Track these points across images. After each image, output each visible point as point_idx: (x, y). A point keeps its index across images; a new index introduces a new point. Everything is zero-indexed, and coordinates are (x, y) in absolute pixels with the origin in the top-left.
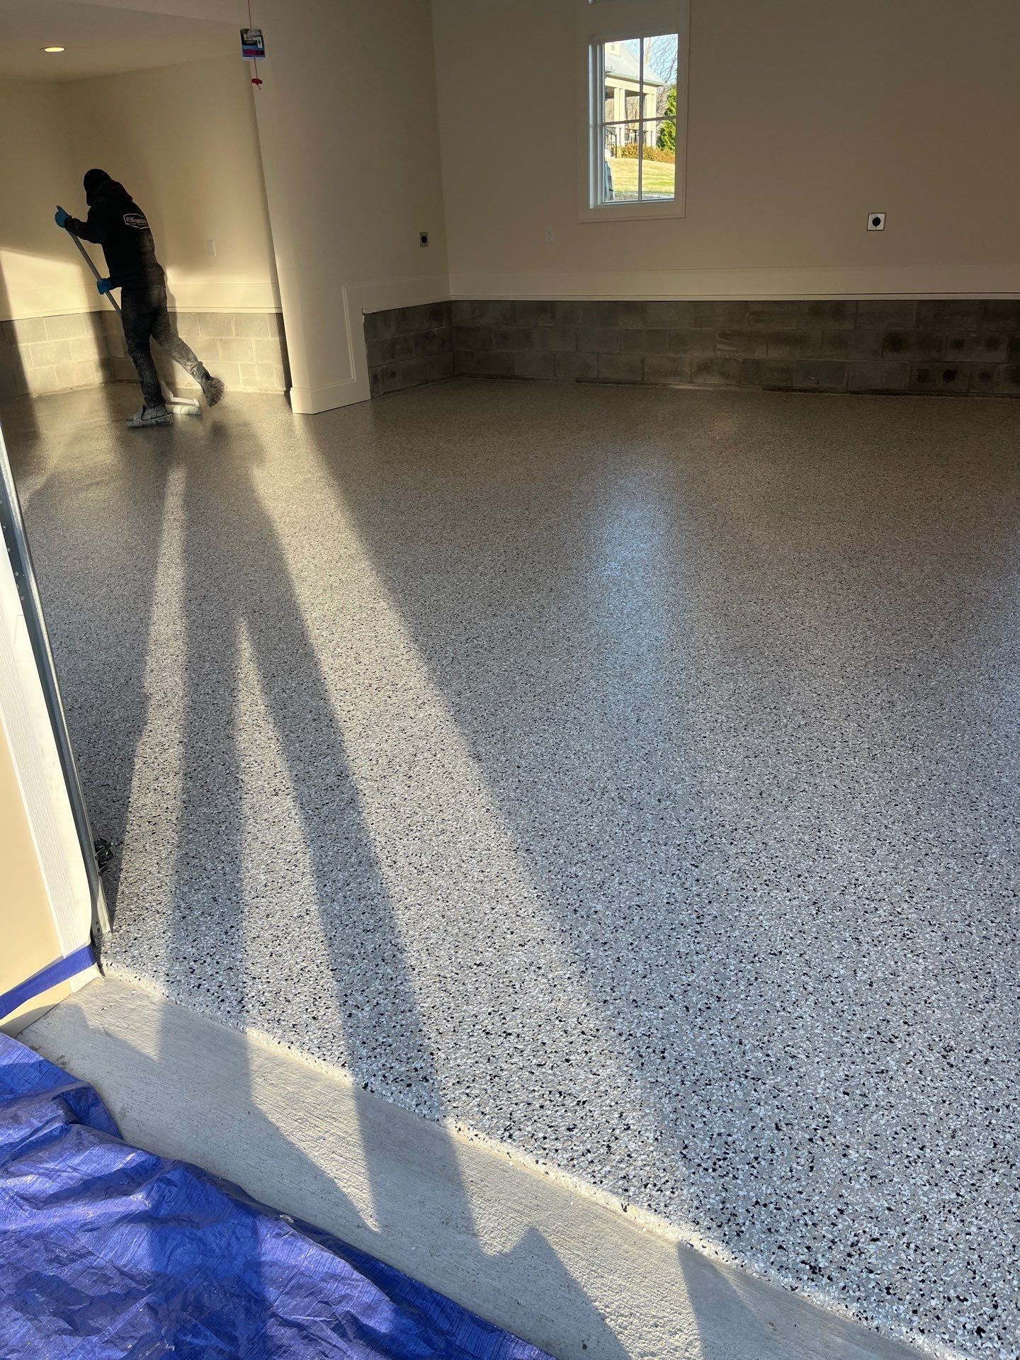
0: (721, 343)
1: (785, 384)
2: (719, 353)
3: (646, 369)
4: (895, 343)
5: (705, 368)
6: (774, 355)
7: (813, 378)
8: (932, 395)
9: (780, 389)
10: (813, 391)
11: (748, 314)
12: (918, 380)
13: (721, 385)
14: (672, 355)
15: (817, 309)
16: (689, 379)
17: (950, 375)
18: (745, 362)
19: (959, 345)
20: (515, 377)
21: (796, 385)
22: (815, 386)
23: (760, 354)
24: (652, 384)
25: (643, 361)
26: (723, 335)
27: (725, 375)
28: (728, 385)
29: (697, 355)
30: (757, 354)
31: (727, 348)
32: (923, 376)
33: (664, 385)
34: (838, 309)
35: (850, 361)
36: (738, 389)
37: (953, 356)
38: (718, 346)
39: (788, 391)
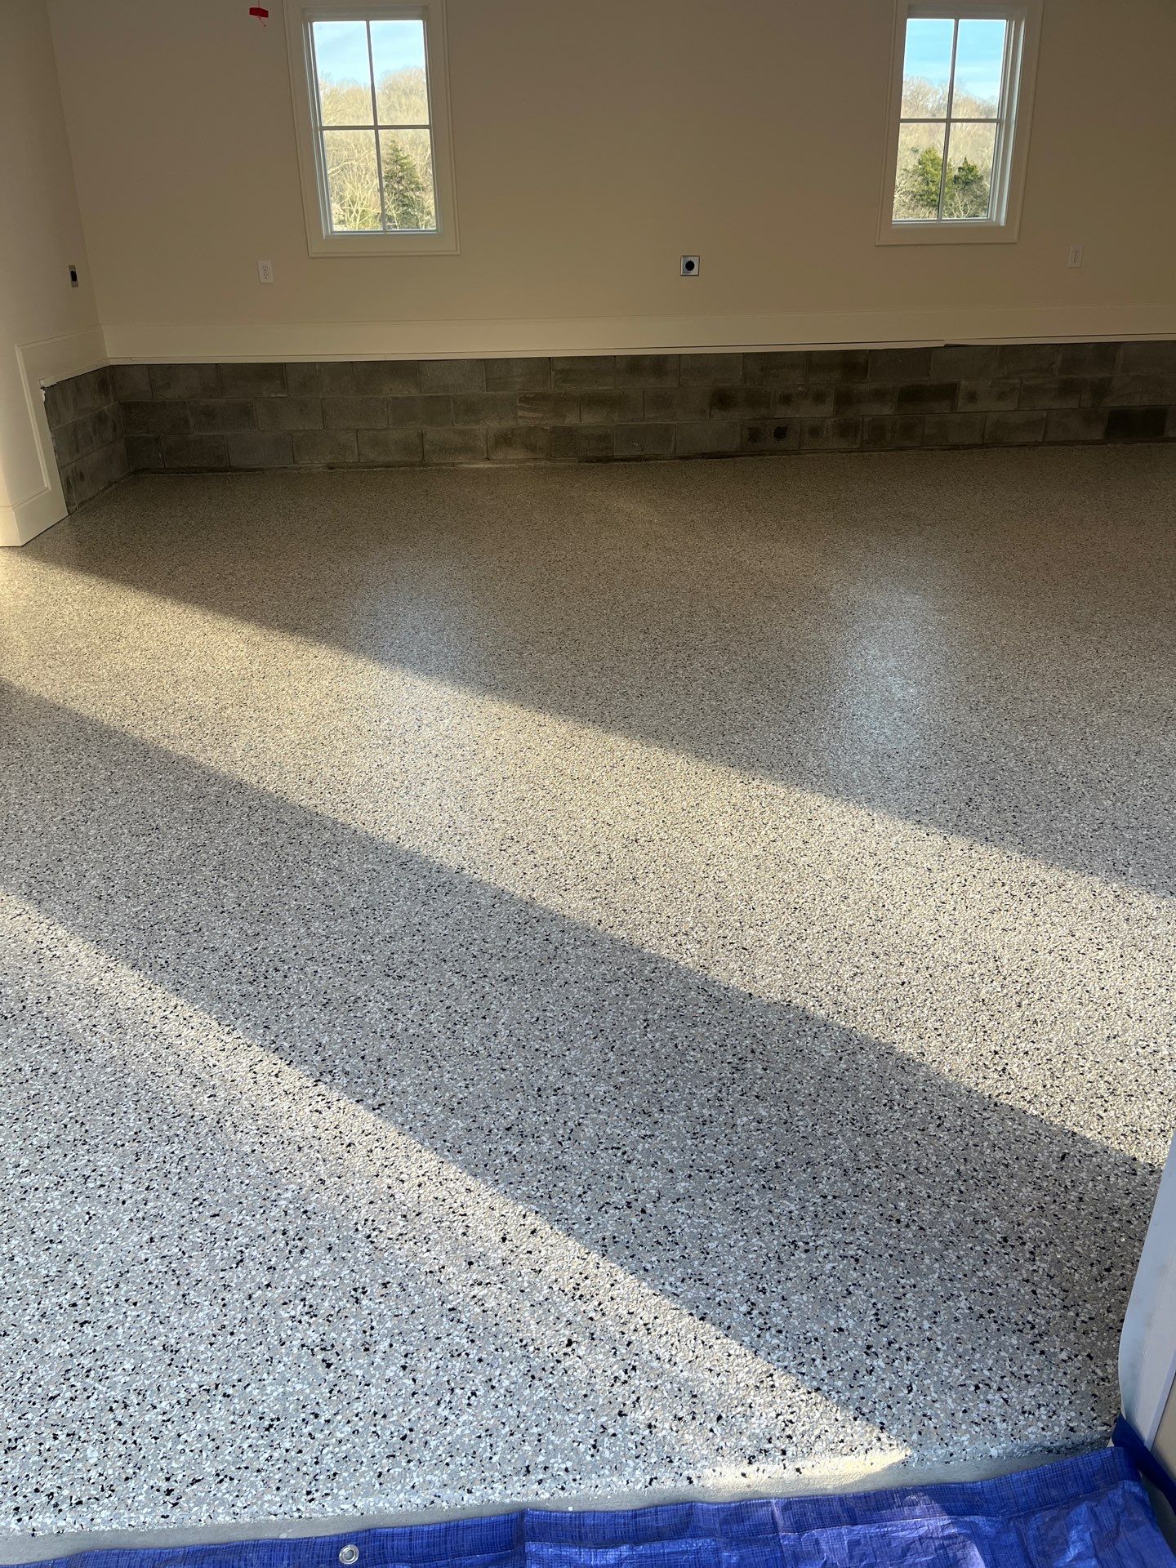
0: (522, 409)
1: (604, 454)
2: (521, 422)
3: (427, 447)
4: (722, 400)
5: (504, 440)
6: (589, 420)
7: (637, 444)
8: (764, 455)
9: (599, 460)
10: (638, 459)
11: (553, 373)
12: (749, 440)
13: (527, 460)
14: (459, 426)
15: (635, 365)
16: (486, 455)
17: (780, 433)
18: (554, 430)
19: (787, 400)
20: (235, 470)
21: (617, 454)
22: (639, 453)
23: (571, 420)
24: (436, 464)
25: (422, 436)
26: (525, 400)
27: (532, 448)
28: (535, 459)
29: (493, 425)
30: (567, 421)
31: (531, 414)
32: (754, 435)
33: (453, 465)
34: (658, 364)
35: (676, 423)
36: (548, 464)
37: (783, 413)
38: (520, 413)
39: (608, 461)
